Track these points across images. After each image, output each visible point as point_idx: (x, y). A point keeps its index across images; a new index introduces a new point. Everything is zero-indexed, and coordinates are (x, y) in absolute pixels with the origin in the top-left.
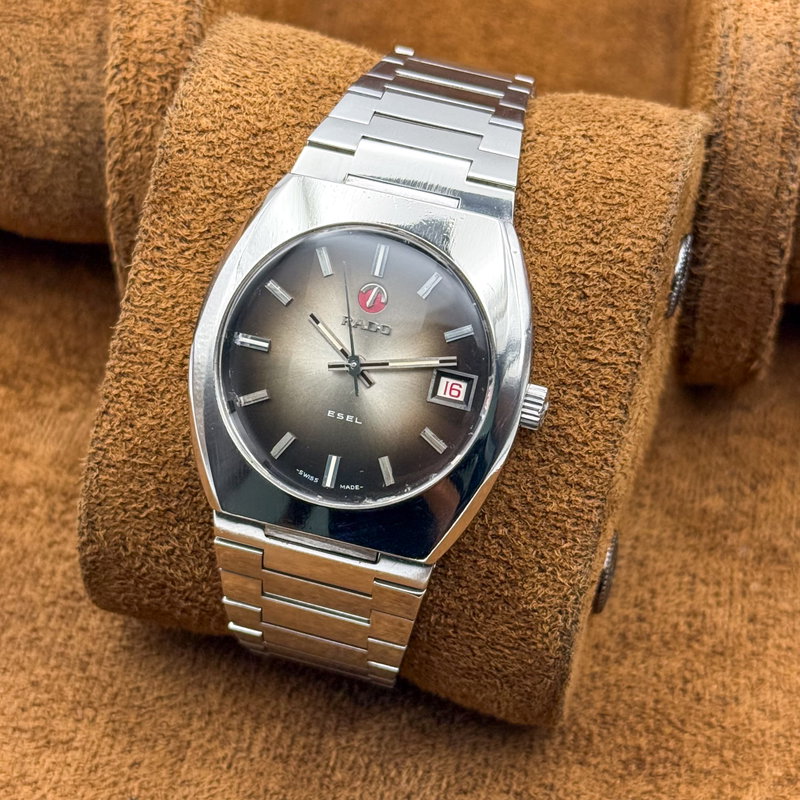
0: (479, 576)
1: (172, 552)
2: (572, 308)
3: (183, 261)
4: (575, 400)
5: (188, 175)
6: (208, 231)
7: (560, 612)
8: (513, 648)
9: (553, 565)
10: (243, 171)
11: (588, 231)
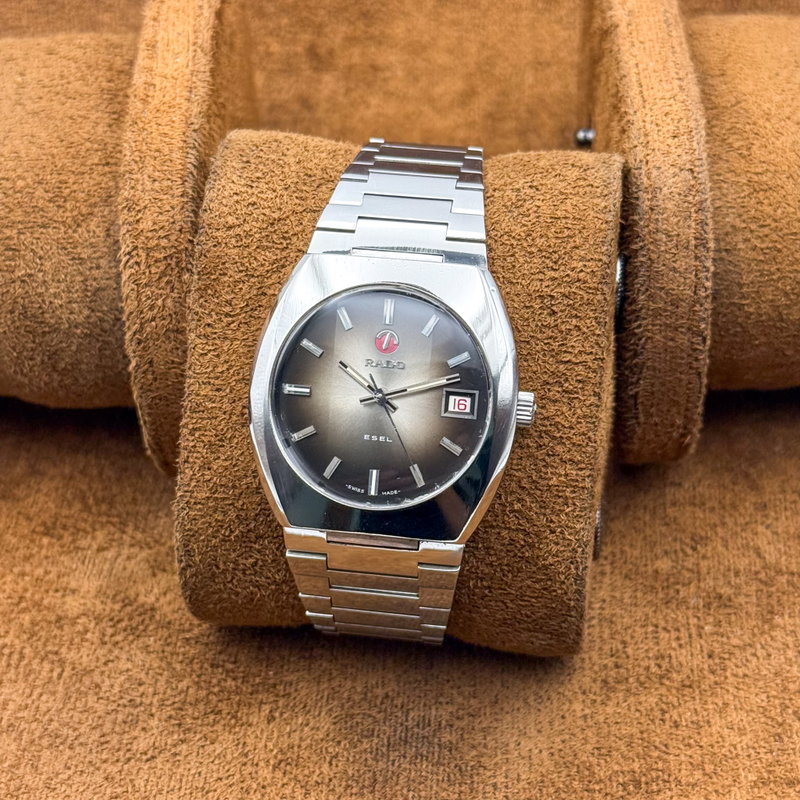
0: (503, 545)
1: (256, 563)
2: (545, 324)
3: (230, 332)
4: (558, 395)
5: (224, 263)
6: (247, 305)
7: (572, 563)
8: (537, 597)
9: (561, 526)
10: (267, 253)
11: (548, 261)
